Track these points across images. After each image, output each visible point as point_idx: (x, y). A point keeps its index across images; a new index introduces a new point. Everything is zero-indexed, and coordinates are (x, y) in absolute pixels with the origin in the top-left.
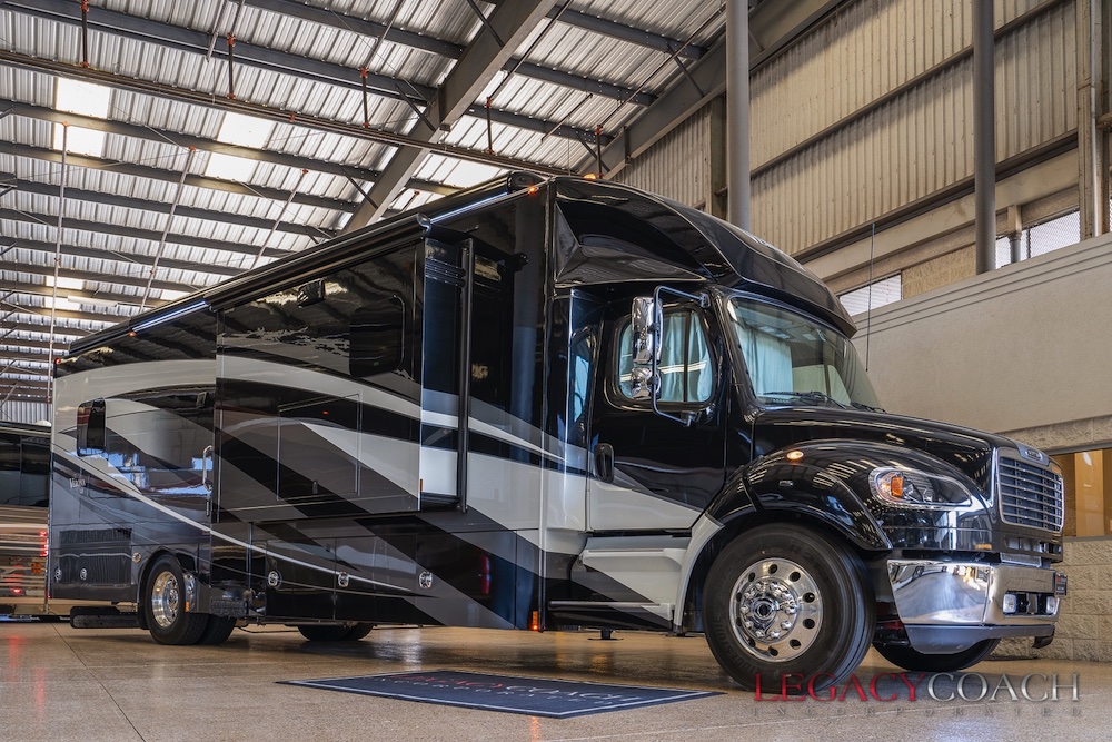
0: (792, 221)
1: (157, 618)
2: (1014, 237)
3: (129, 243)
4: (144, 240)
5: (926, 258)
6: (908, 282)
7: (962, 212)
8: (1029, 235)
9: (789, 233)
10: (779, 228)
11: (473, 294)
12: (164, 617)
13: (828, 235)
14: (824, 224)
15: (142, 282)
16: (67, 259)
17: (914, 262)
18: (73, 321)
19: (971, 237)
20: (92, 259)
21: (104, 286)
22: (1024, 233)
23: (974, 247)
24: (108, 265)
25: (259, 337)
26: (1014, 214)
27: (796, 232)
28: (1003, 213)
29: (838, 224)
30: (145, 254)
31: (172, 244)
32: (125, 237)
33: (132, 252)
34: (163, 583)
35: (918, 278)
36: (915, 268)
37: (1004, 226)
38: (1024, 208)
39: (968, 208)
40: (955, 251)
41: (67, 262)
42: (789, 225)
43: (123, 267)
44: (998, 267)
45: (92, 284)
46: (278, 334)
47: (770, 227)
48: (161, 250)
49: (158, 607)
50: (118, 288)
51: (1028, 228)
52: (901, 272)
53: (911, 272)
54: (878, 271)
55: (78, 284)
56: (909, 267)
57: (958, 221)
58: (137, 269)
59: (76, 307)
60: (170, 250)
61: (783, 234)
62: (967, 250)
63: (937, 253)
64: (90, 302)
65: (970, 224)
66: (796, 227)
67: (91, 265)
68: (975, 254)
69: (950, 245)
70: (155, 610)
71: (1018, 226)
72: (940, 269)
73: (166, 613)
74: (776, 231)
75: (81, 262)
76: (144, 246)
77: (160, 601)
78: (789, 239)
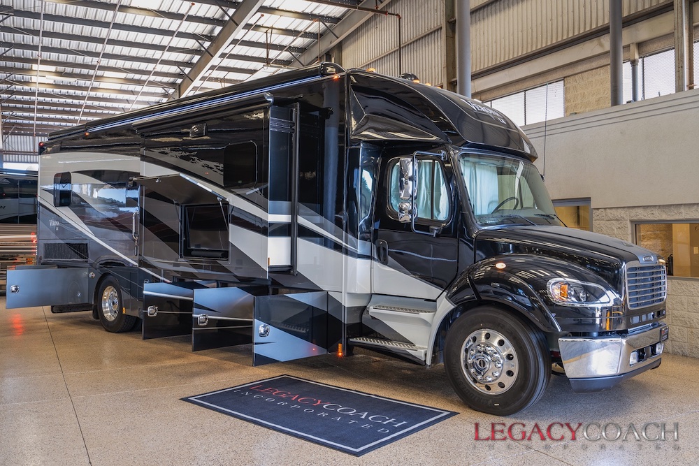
0: (496, 42)
1: (105, 315)
2: (634, 63)
3: (83, 45)
4: (93, 44)
5: (579, 71)
6: (568, 85)
7: (601, 45)
8: (643, 61)
9: (494, 49)
10: (488, 46)
11: (300, 116)
12: (109, 314)
13: (519, 53)
14: (516, 46)
15: (92, 67)
16: (45, 55)
17: (573, 73)
18: (50, 90)
19: (608, 60)
20: (60, 55)
21: (69, 70)
22: (640, 60)
23: (609, 67)
24: (71, 58)
25: (166, 154)
26: (634, 49)
27: (499, 49)
28: (627, 47)
29: (525, 47)
30: (94, 51)
31: (110, 46)
32: (81, 42)
33: (86, 50)
34: (109, 294)
35: (575, 83)
36: (572, 77)
37: (627, 55)
38: (640, 45)
39: (606, 42)
40: (597, 68)
41: (45, 56)
42: (494, 45)
43: (80, 59)
44: (624, 103)
45: (61, 69)
46: (179, 154)
47: (482, 45)
48: (104, 48)
49: (105, 308)
50: (77, 70)
51: (643, 58)
52: (564, 79)
53: (570, 80)
54: (550, 78)
55: (53, 68)
56: (569, 76)
57: (599, 51)
58: (88, 60)
59: (52, 82)
60: (109, 49)
61: (490, 50)
62: (605, 68)
63: (586, 69)
64: (60, 79)
65: (607, 52)
66: (498, 46)
67: (60, 58)
68: (609, 71)
69: (594, 64)
70: (104, 310)
71: (637, 57)
72: (588, 79)
73: (111, 311)
74: (486, 48)
75: (54, 56)
76: (92, 47)
77: (107, 305)
78: (494, 53)
